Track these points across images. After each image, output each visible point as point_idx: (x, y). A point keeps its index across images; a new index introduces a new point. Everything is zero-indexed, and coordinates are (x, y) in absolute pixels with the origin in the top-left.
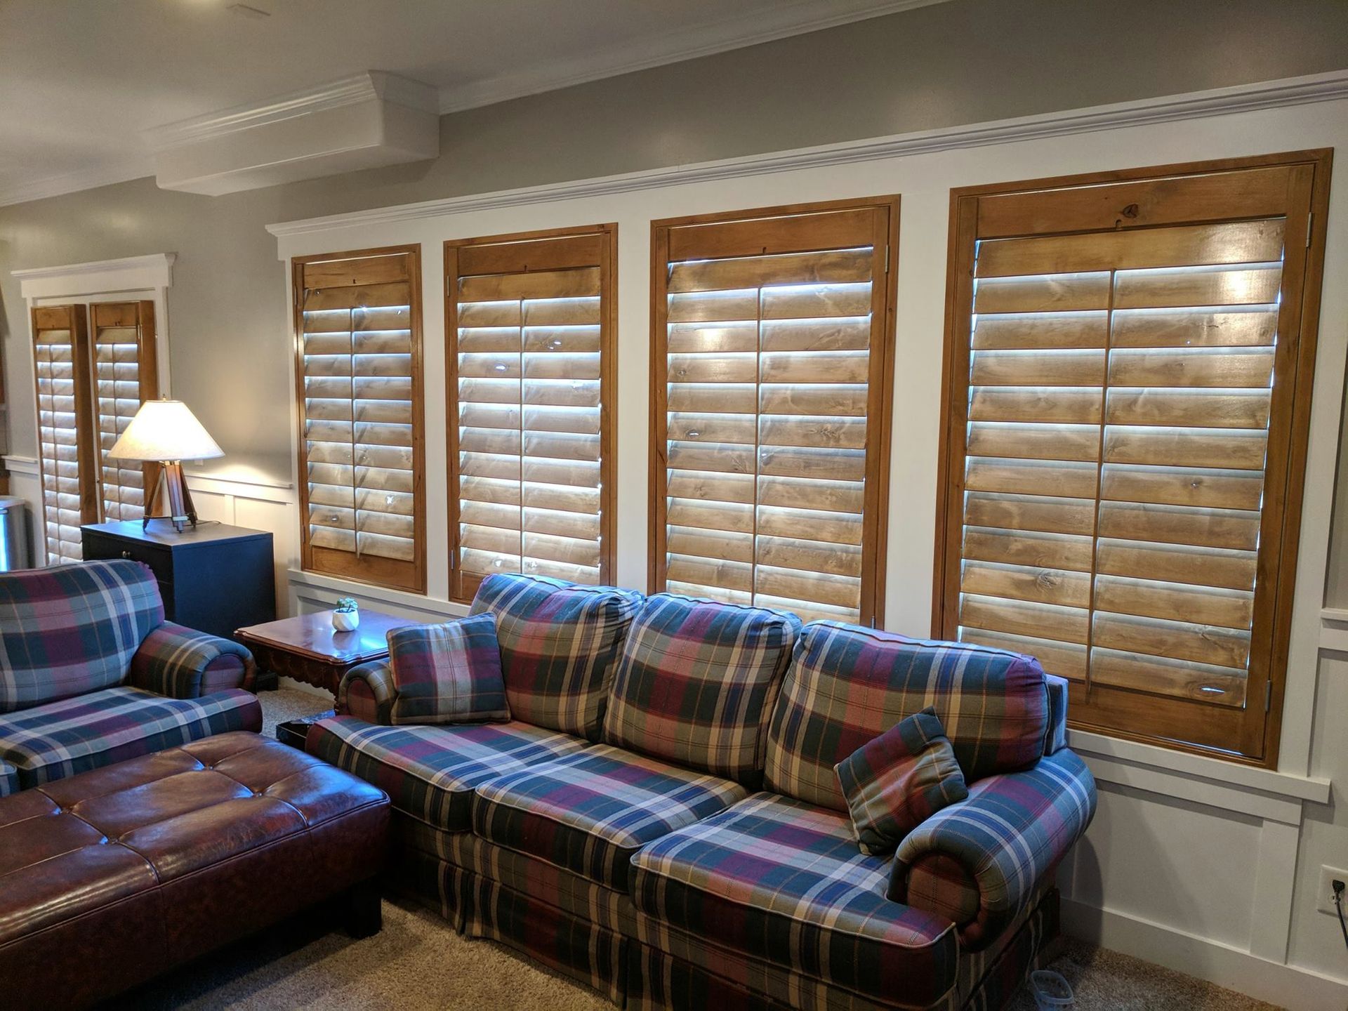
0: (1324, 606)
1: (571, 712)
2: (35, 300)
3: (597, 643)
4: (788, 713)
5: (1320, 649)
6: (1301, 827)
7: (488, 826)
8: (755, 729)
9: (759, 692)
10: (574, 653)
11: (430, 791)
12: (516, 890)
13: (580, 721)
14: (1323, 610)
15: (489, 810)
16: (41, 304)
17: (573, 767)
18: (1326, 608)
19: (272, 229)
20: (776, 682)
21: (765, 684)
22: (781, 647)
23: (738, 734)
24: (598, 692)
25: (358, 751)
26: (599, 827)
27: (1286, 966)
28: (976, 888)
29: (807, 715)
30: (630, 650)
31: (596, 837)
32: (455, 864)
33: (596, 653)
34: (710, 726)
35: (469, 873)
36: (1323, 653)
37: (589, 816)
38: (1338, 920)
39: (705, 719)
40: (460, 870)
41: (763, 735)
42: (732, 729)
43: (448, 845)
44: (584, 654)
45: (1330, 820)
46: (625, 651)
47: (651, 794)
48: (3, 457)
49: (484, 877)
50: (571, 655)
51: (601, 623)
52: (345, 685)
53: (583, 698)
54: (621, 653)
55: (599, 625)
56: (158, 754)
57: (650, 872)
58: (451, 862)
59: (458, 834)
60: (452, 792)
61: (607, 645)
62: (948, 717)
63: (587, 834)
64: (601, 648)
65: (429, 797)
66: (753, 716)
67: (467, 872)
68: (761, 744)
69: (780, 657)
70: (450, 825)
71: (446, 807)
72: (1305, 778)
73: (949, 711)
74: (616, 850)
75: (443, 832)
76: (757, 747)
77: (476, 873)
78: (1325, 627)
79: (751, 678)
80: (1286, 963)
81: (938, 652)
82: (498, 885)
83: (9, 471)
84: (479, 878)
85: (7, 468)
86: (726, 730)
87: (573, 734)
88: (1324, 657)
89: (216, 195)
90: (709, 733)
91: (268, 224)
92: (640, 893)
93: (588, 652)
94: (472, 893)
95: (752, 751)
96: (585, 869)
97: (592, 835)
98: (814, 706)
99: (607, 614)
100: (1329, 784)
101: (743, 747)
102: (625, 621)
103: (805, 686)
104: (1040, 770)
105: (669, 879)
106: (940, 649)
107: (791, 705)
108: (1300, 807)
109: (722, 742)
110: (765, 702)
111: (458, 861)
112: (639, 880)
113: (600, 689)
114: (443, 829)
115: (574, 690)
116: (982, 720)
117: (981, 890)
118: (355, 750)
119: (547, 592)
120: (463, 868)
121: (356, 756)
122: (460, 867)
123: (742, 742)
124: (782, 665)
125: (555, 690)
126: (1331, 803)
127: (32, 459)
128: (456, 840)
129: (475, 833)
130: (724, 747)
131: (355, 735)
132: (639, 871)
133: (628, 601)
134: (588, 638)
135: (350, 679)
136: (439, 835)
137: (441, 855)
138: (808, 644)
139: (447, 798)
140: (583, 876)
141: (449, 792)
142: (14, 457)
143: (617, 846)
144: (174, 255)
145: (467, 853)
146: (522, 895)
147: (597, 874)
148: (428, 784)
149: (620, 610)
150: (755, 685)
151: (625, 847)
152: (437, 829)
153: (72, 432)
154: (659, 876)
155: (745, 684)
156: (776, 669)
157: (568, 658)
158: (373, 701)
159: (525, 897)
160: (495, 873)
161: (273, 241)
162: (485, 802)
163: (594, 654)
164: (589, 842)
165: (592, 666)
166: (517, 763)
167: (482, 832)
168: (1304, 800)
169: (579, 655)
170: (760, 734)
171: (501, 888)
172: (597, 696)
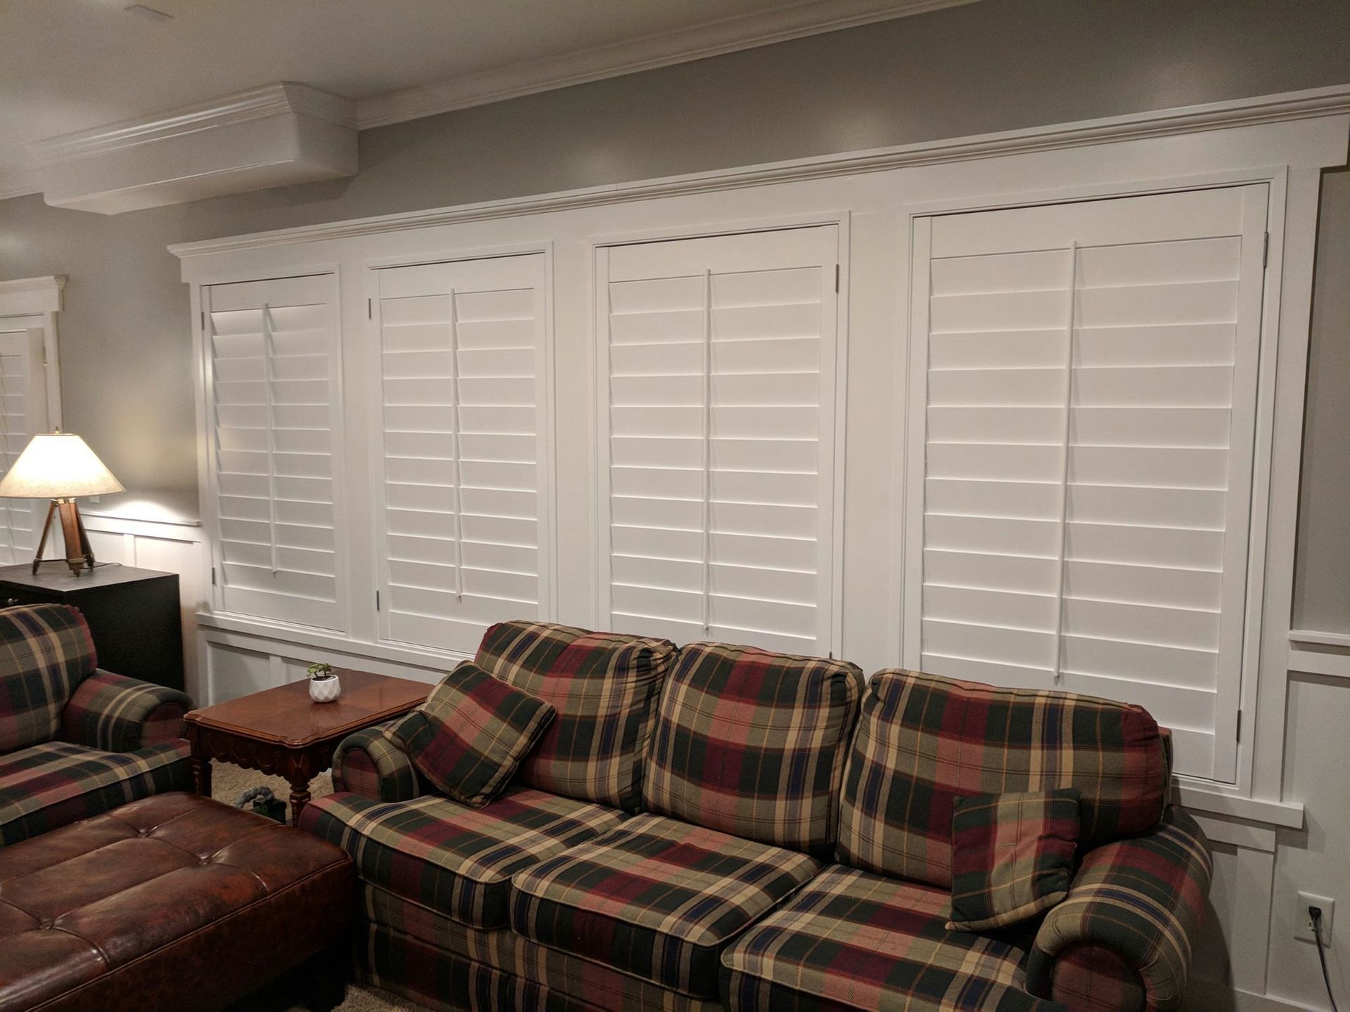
0: (1291, 628)
1: (602, 778)
3: (628, 700)
4: (865, 772)
5: (1289, 671)
6: (1275, 853)
7: (532, 924)
8: (826, 798)
9: (826, 756)
10: (602, 711)
11: (458, 883)
12: (569, 995)
13: (613, 788)
14: (1291, 632)
15: (532, 905)
17: (616, 848)
18: (1294, 630)
19: (174, 249)
20: (843, 744)
21: (831, 746)
22: (846, 704)
23: (806, 805)
24: (632, 754)
25: (365, 836)
26: (668, 923)
27: (1264, 997)
28: (1141, 983)
29: (889, 775)
30: (670, 709)
31: (667, 935)
32: (491, 966)
33: (628, 710)
34: (775, 798)
35: (508, 977)
36: (1292, 675)
37: (653, 910)
38: (1316, 948)
39: (768, 791)
40: (496, 973)
41: (834, 804)
42: (800, 801)
43: (482, 944)
44: (614, 711)
45: (1304, 845)
46: (663, 712)
47: (712, 877)
49: (527, 980)
50: (599, 714)
51: (632, 677)
52: (339, 757)
53: (615, 762)
54: (657, 711)
55: (630, 679)
56: (85, 823)
57: (748, 975)
58: (485, 963)
59: (495, 930)
60: (486, 884)
61: (640, 701)
62: (1060, 775)
63: (655, 931)
64: (633, 704)
65: (457, 890)
66: (822, 784)
67: (506, 975)
68: (833, 814)
69: (846, 715)
70: (484, 922)
71: (479, 900)
72: (1278, 804)
73: (1061, 768)
74: (693, 949)
75: (476, 930)
76: (829, 818)
77: (517, 976)
78: (1292, 649)
79: (817, 740)
80: (1265, 994)
81: (1037, 701)
82: (544, 990)
84: (520, 982)
86: (794, 802)
87: (606, 803)
88: (1292, 680)
89: (110, 213)
90: (775, 806)
91: (169, 244)
92: (736, 999)
93: (619, 710)
94: (514, 1000)
95: (824, 822)
96: (653, 973)
97: (661, 933)
98: (896, 764)
99: (638, 667)
100: (1302, 809)
101: (813, 819)
102: (659, 674)
103: (883, 742)
104: (1161, 834)
105: (773, 984)
106: (1038, 698)
107: (868, 764)
108: (1274, 833)
109: (789, 816)
110: (834, 766)
111: (495, 962)
112: (734, 984)
113: (633, 751)
114: (475, 927)
115: (605, 753)
116: (1100, 780)
117: (1147, 987)
118: (361, 834)
119: (565, 643)
120: (500, 970)
121: (363, 842)
122: (496, 968)
123: (811, 815)
124: (848, 724)
125: (582, 755)
126: (1304, 829)
128: (493, 939)
129: (514, 932)
130: (793, 821)
131: (358, 817)
132: (734, 973)
133: (661, 654)
134: (618, 694)
135: (346, 750)
136: (470, 934)
137: (473, 954)
138: (882, 694)
139: (480, 890)
140: (652, 981)
141: (481, 883)
143: (695, 945)
144: (65, 279)
145: (506, 954)
146: (575, 1001)
147: (670, 977)
148: (455, 874)
149: (653, 663)
150: (821, 748)
151: (704, 944)
152: (467, 927)
154: (760, 979)
155: (810, 749)
156: (843, 729)
157: (595, 717)
158: (375, 776)
159: (581, 1003)
160: (542, 977)
161: (175, 262)
162: (525, 897)
163: (625, 712)
164: (659, 941)
165: (624, 725)
166: (552, 842)
167: (523, 930)
168: (1278, 826)
169: (609, 713)
170: (831, 802)
171: (549, 993)
172: (630, 760)
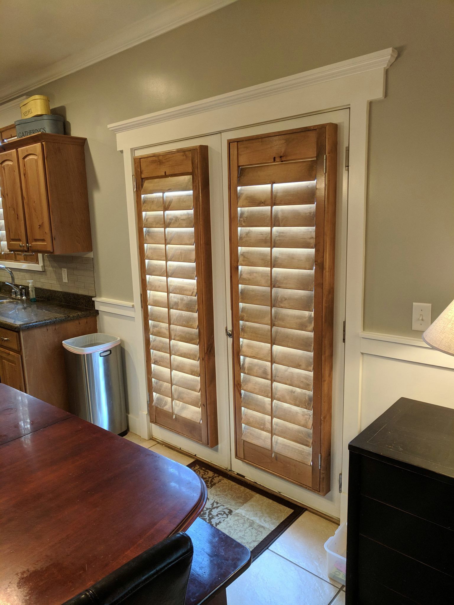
2: (133, 150)
16: (139, 154)
48: (93, 299)
83: (98, 311)
85: (96, 309)
127: (130, 304)
142: (103, 299)
153: (191, 283)
